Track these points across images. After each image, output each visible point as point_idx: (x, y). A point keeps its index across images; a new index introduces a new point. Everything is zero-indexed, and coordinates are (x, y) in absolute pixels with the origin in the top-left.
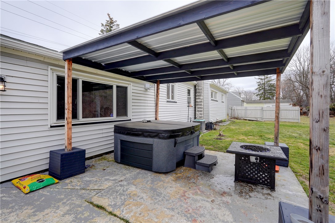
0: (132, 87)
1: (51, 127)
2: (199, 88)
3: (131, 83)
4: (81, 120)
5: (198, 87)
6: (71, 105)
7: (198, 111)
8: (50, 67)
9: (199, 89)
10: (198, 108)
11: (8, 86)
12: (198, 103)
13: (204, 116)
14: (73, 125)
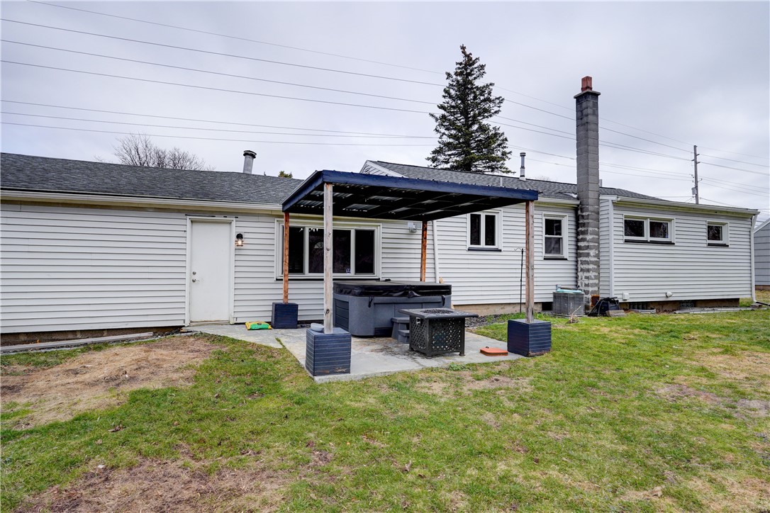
0: (382, 230)
1: (277, 280)
2: (584, 214)
3: (381, 224)
4: (307, 274)
5: (582, 212)
6: (288, 257)
7: (582, 270)
8: (276, 219)
9: (583, 216)
10: (583, 263)
11: (246, 241)
12: (581, 252)
13: (601, 283)
14: (290, 280)
